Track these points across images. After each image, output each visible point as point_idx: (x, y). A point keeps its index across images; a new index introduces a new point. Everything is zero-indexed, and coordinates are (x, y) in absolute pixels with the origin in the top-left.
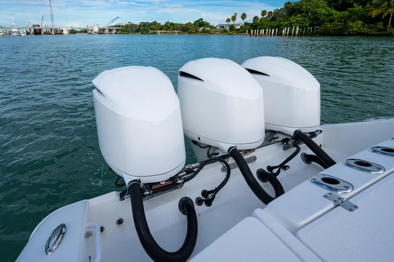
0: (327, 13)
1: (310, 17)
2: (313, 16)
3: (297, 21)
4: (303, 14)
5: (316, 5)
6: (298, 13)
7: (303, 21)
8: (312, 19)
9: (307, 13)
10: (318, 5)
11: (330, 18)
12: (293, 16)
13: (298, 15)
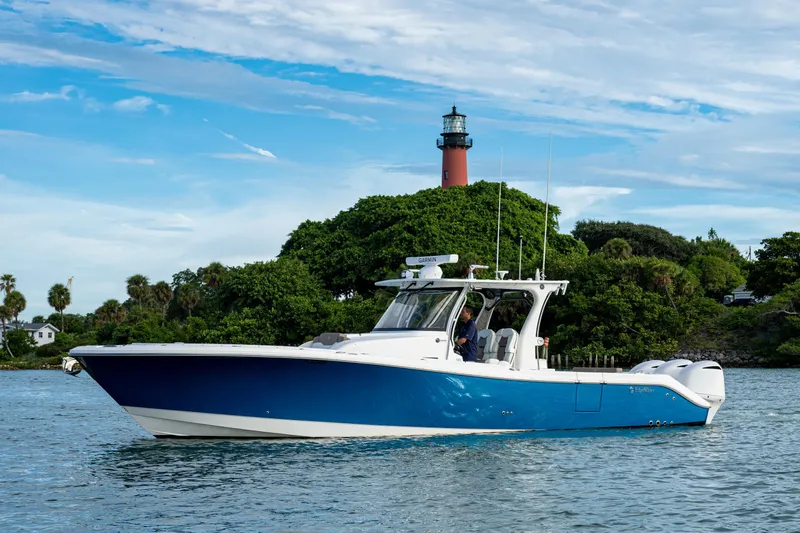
0: (313, 310)
1: (275, 317)
2: (283, 315)
3: (244, 329)
4: (259, 308)
5: (289, 284)
6: (245, 304)
7: (259, 328)
8: (281, 324)
9: (269, 303)
10: (293, 282)
11: (323, 321)
12: (233, 314)
13: (246, 310)
